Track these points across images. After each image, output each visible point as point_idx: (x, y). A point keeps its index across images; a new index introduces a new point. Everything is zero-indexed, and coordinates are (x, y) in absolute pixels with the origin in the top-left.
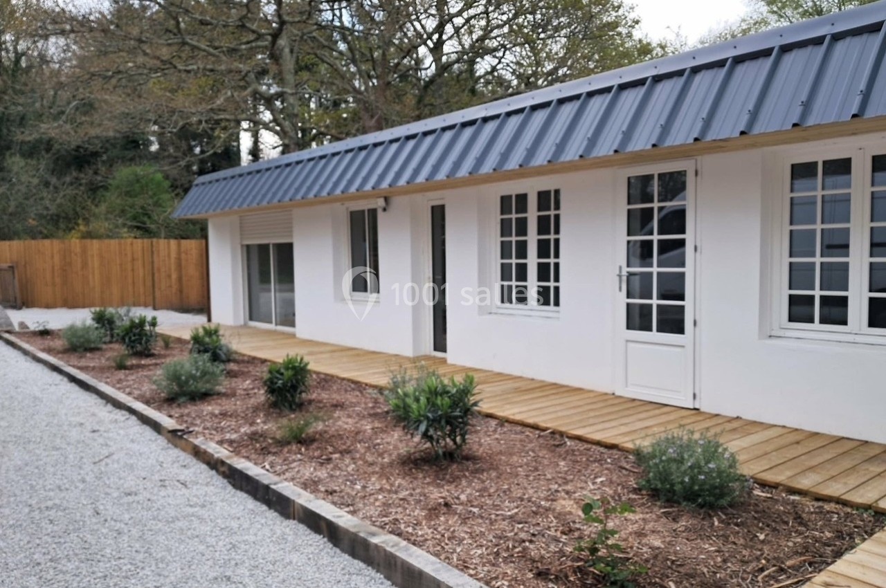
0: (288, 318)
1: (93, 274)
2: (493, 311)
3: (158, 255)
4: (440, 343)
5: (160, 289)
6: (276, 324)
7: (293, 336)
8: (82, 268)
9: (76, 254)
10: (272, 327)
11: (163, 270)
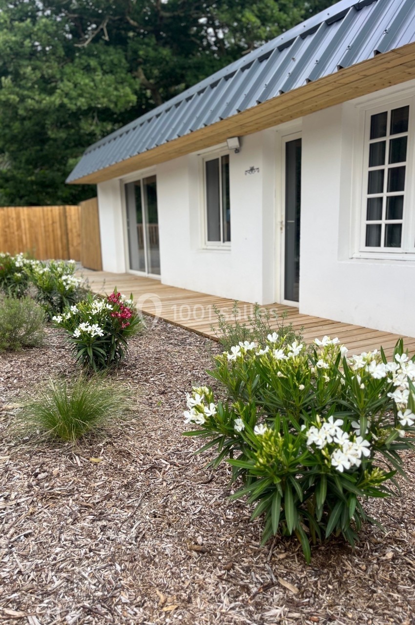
0: (156, 267)
1: (26, 234)
2: (354, 256)
3: (71, 219)
4: (292, 290)
5: (73, 245)
6: (148, 273)
7: (158, 282)
8: (17, 230)
9: (12, 219)
10: (144, 274)
11: (74, 230)
